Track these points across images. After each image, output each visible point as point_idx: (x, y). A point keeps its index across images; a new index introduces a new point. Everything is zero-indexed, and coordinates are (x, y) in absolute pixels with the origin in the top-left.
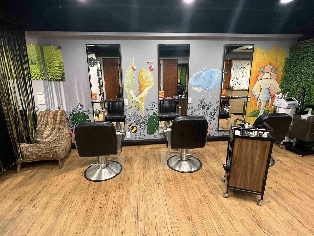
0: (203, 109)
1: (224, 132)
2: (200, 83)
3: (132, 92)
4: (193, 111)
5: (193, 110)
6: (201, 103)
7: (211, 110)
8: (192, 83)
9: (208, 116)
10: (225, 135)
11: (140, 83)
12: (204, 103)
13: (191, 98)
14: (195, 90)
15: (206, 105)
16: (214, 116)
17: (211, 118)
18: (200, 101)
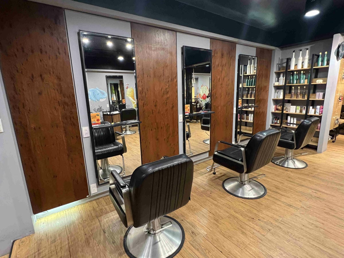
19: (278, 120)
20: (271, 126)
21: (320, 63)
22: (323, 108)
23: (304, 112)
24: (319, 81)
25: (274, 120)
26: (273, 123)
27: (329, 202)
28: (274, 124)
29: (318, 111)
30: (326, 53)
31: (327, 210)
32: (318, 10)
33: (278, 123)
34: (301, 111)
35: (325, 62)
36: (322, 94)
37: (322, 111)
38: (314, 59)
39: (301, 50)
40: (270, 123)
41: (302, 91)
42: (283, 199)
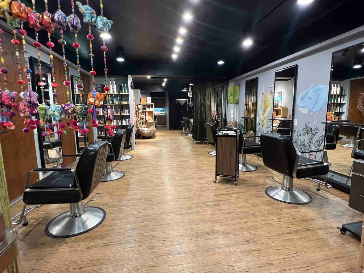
0: (308, 135)
1: (333, 174)
2: (306, 103)
3: (261, 111)
4: (299, 135)
5: (299, 133)
6: (306, 127)
7: (316, 138)
8: (299, 104)
9: (313, 144)
10: (334, 178)
11: (265, 104)
12: (309, 128)
13: (297, 120)
14: (301, 111)
15: (312, 131)
16: (320, 146)
17: (317, 148)
18: (305, 124)
19: (102, 132)
20: (98, 137)
21: (123, 91)
22: (130, 120)
23: (120, 124)
24: (125, 103)
25: (99, 133)
26: (98, 134)
27: (153, 166)
28: (100, 136)
29: (127, 122)
30: (126, 85)
31: (155, 168)
32: (123, 58)
33: (102, 134)
34: (117, 123)
35: (126, 91)
36: (128, 111)
37: (130, 122)
38: (120, 88)
39: (110, 80)
40: (97, 135)
41: (116, 109)
42: (135, 172)
